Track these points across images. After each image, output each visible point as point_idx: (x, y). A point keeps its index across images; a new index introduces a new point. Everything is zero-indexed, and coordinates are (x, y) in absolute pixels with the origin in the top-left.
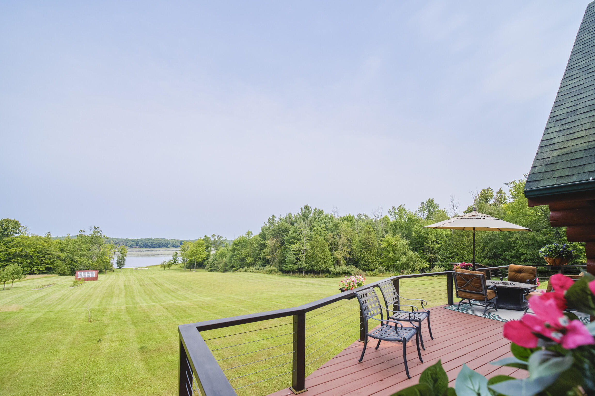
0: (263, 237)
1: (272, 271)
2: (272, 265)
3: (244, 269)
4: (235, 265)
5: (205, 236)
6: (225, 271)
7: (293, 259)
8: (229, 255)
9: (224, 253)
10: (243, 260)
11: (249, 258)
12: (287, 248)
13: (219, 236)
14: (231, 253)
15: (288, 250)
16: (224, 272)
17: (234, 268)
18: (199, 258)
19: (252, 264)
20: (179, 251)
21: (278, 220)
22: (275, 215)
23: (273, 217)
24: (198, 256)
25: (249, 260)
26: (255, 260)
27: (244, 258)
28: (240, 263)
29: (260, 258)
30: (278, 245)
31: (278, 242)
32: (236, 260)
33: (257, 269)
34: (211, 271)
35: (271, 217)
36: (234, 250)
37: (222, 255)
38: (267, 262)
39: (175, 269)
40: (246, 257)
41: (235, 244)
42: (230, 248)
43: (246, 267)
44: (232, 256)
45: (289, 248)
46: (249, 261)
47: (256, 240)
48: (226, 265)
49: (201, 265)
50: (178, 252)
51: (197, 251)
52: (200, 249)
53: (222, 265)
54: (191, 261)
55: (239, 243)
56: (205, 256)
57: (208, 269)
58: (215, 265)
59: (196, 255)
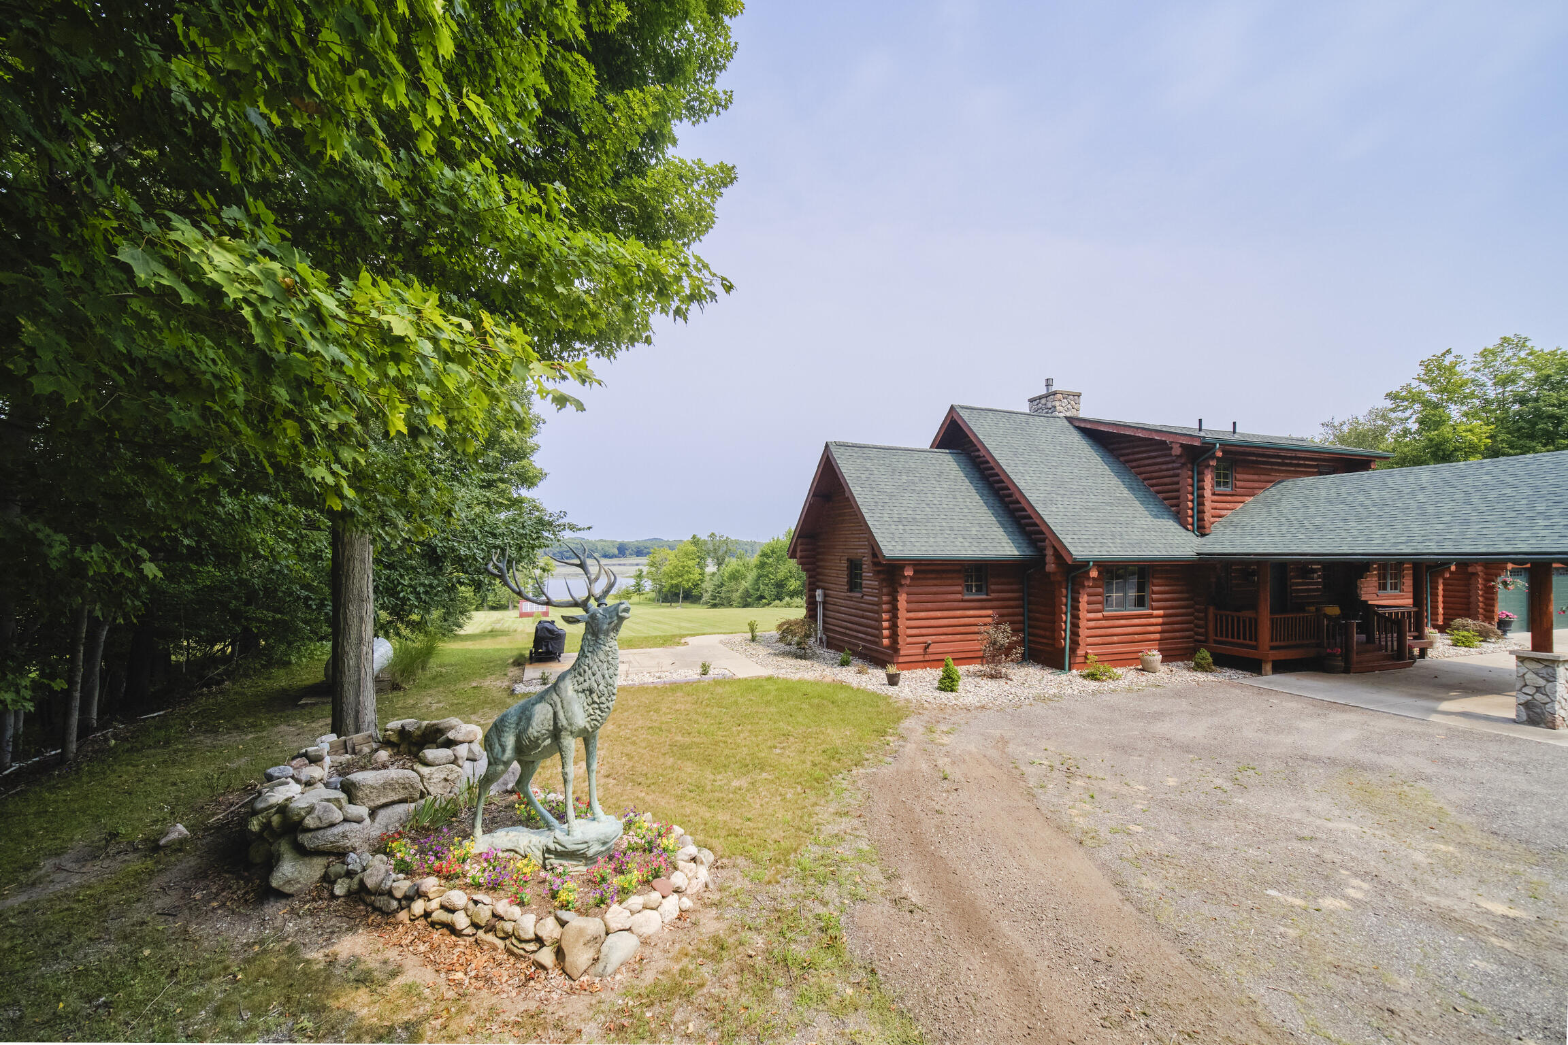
3: (785, 601)
4: (766, 594)
5: (694, 537)
6: (746, 605)
8: (752, 575)
9: (740, 571)
10: (780, 585)
13: (723, 536)
14: (755, 573)
16: (745, 606)
17: (764, 601)
18: (688, 581)
24: (686, 577)
27: (782, 581)
28: (774, 591)
32: (767, 585)
34: (715, 606)
36: (762, 565)
37: (735, 577)
39: (639, 604)
40: (787, 578)
41: (764, 554)
42: (754, 560)
43: (787, 599)
44: (759, 577)
48: (747, 594)
49: (689, 596)
50: (645, 569)
51: (684, 567)
52: (690, 563)
53: (738, 594)
54: (672, 586)
55: (773, 552)
56: (696, 576)
57: (707, 603)
58: (723, 595)
59: (682, 576)
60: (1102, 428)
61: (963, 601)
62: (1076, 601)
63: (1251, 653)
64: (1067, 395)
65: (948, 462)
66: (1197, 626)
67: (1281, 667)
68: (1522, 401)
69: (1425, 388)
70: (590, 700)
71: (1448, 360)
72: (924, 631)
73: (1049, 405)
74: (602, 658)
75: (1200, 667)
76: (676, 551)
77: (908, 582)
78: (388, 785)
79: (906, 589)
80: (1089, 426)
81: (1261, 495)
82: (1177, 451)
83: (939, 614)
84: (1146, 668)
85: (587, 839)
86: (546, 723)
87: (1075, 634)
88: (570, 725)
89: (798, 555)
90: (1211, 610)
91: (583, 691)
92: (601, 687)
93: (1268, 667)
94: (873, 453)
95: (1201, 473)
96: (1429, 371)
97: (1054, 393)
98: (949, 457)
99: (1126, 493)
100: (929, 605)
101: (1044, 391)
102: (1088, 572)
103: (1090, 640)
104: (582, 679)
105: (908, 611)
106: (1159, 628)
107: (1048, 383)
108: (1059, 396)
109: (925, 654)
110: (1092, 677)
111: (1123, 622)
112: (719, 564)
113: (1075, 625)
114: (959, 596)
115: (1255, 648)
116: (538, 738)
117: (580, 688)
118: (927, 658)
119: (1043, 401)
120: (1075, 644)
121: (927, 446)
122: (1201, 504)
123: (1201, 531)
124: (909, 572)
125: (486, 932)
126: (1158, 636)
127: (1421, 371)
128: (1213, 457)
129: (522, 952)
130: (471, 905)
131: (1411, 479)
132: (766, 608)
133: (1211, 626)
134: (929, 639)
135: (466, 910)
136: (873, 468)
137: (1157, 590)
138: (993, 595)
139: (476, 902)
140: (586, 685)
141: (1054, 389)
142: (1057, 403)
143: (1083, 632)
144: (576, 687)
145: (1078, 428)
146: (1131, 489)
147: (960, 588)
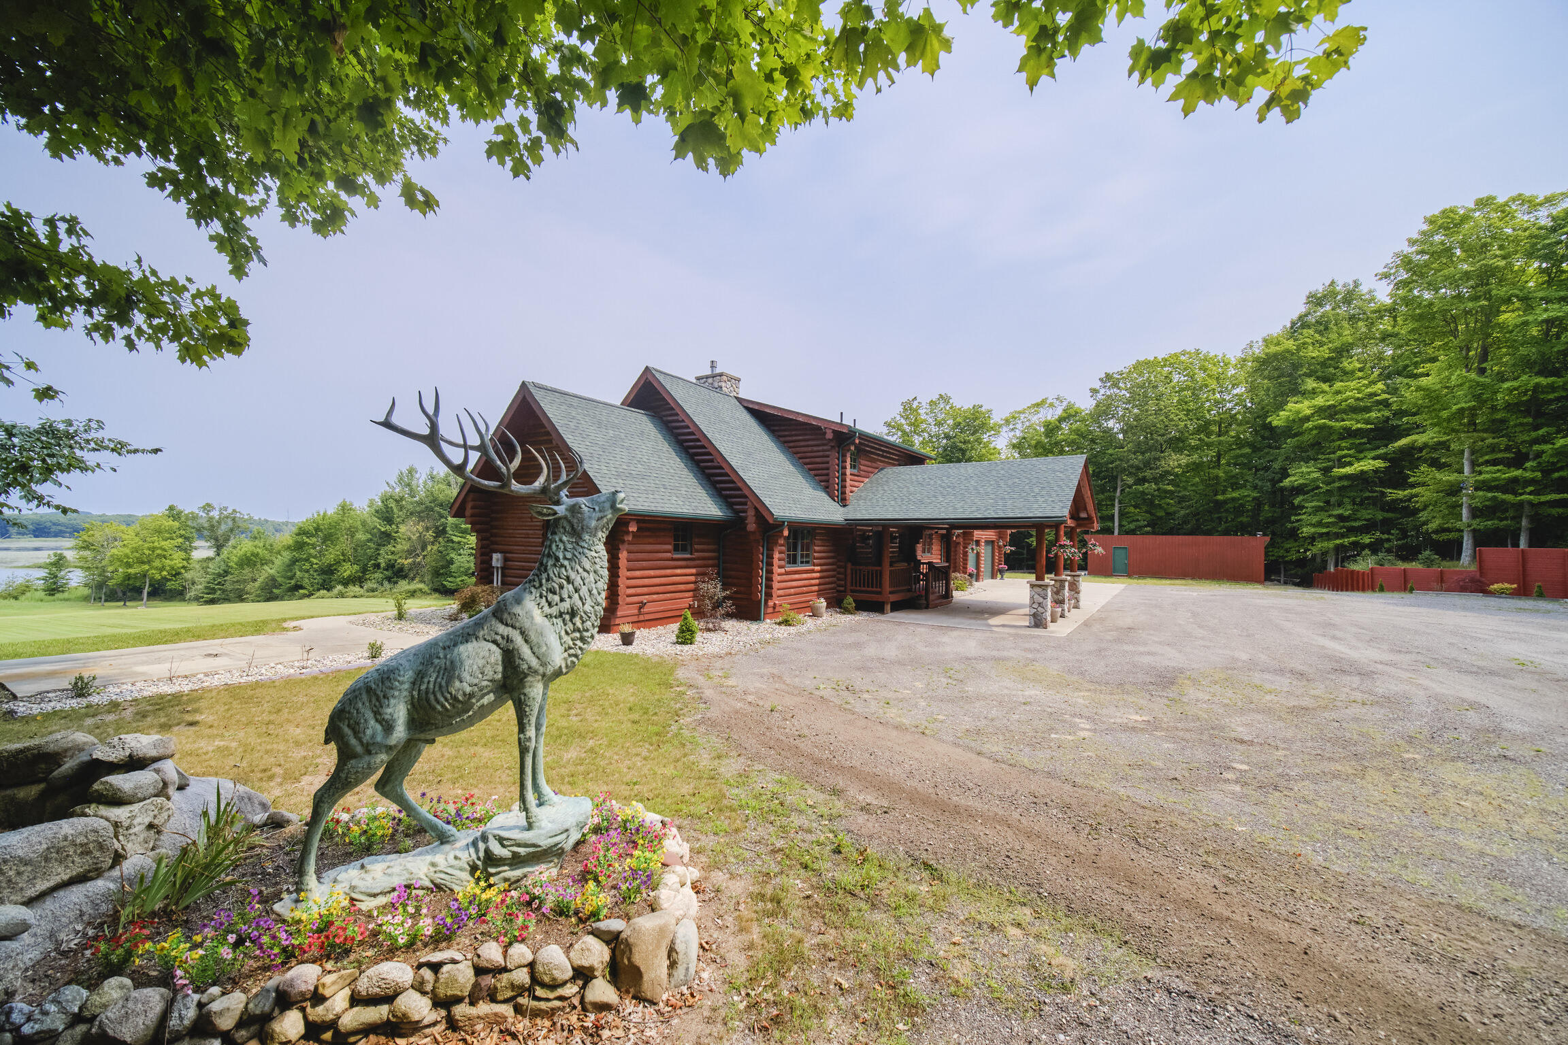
0: (387, 516)
1: (415, 591)
2: (413, 579)
3: (336, 591)
4: (306, 582)
5: (172, 508)
6: (271, 598)
7: (467, 565)
8: (280, 561)
9: (258, 554)
10: (328, 571)
11: (347, 565)
12: (452, 542)
13: (226, 509)
14: (287, 556)
15: (456, 546)
16: (268, 600)
17: (301, 591)
18: (163, 569)
19: (358, 580)
20: (68, 548)
21: (424, 477)
22: (416, 466)
23: (411, 471)
25: (348, 570)
26: (364, 570)
27: (331, 565)
28: (319, 579)
29: (377, 566)
30: (429, 535)
31: (427, 529)
32: (307, 571)
33: (373, 590)
34: (212, 602)
35: (405, 471)
36: (299, 546)
37: (249, 561)
38: (396, 573)
40: (338, 563)
41: (302, 532)
42: (284, 540)
43: (339, 587)
44: (294, 561)
45: (459, 543)
46: (348, 573)
47: (364, 523)
48: (272, 583)
49: (163, 591)
50: (70, 555)
51: (153, 549)
52: (166, 544)
53: (257, 584)
54: (128, 577)
55: (317, 529)
56: (177, 559)
57: (197, 599)
58: (228, 586)
59: (149, 562)
60: (768, 411)
61: (673, 559)
62: (770, 557)
63: (875, 597)
64: (731, 378)
65: (641, 422)
66: (839, 579)
67: (897, 607)
68: (947, 437)
69: (903, 421)
70: (570, 626)
71: (915, 405)
72: (639, 590)
73: (716, 385)
74: (588, 566)
75: (846, 611)
76: (136, 527)
77: (630, 538)
78: (56, 853)
79: (626, 546)
80: (756, 407)
81: (874, 477)
82: (829, 435)
83: (652, 573)
84: (815, 614)
85: (565, 827)
86: (488, 670)
87: (769, 587)
88: (544, 664)
89: (468, 512)
90: (849, 565)
91: (561, 614)
92: (587, 608)
93: (888, 607)
94: (575, 402)
95: (844, 456)
96: (905, 410)
97: (721, 375)
98: (645, 418)
99: (792, 468)
100: (645, 564)
101: (709, 372)
102: (782, 532)
103: (781, 592)
104: (557, 598)
105: (628, 570)
106: (817, 581)
107: (713, 365)
108: (725, 378)
109: (640, 614)
110: (786, 622)
111: (797, 576)
112: (219, 547)
113: (769, 579)
114: (669, 555)
115: (880, 593)
116: (471, 695)
117: (554, 611)
118: (642, 618)
119: (710, 380)
120: (769, 595)
121: (618, 403)
122: (844, 480)
123: (843, 502)
124: (633, 528)
125: (472, 1003)
126: (816, 588)
127: (901, 409)
128: (853, 443)
129: (557, 1003)
130: (427, 974)
131: (962, 470)
132: (306, 601)
133: (849, 578)
134: (644, 599)
135: (419, 987)
136: (579, 417)
137: (818, 549)
138: (696, 555)
139: (436, 967)
140: (566, 606)
141: (718, 371)
142: (723, 384)
143: (776, 585)
144: (547, 609)
145: (747, 408)
146: (794, 465)
147: (670, 547)
